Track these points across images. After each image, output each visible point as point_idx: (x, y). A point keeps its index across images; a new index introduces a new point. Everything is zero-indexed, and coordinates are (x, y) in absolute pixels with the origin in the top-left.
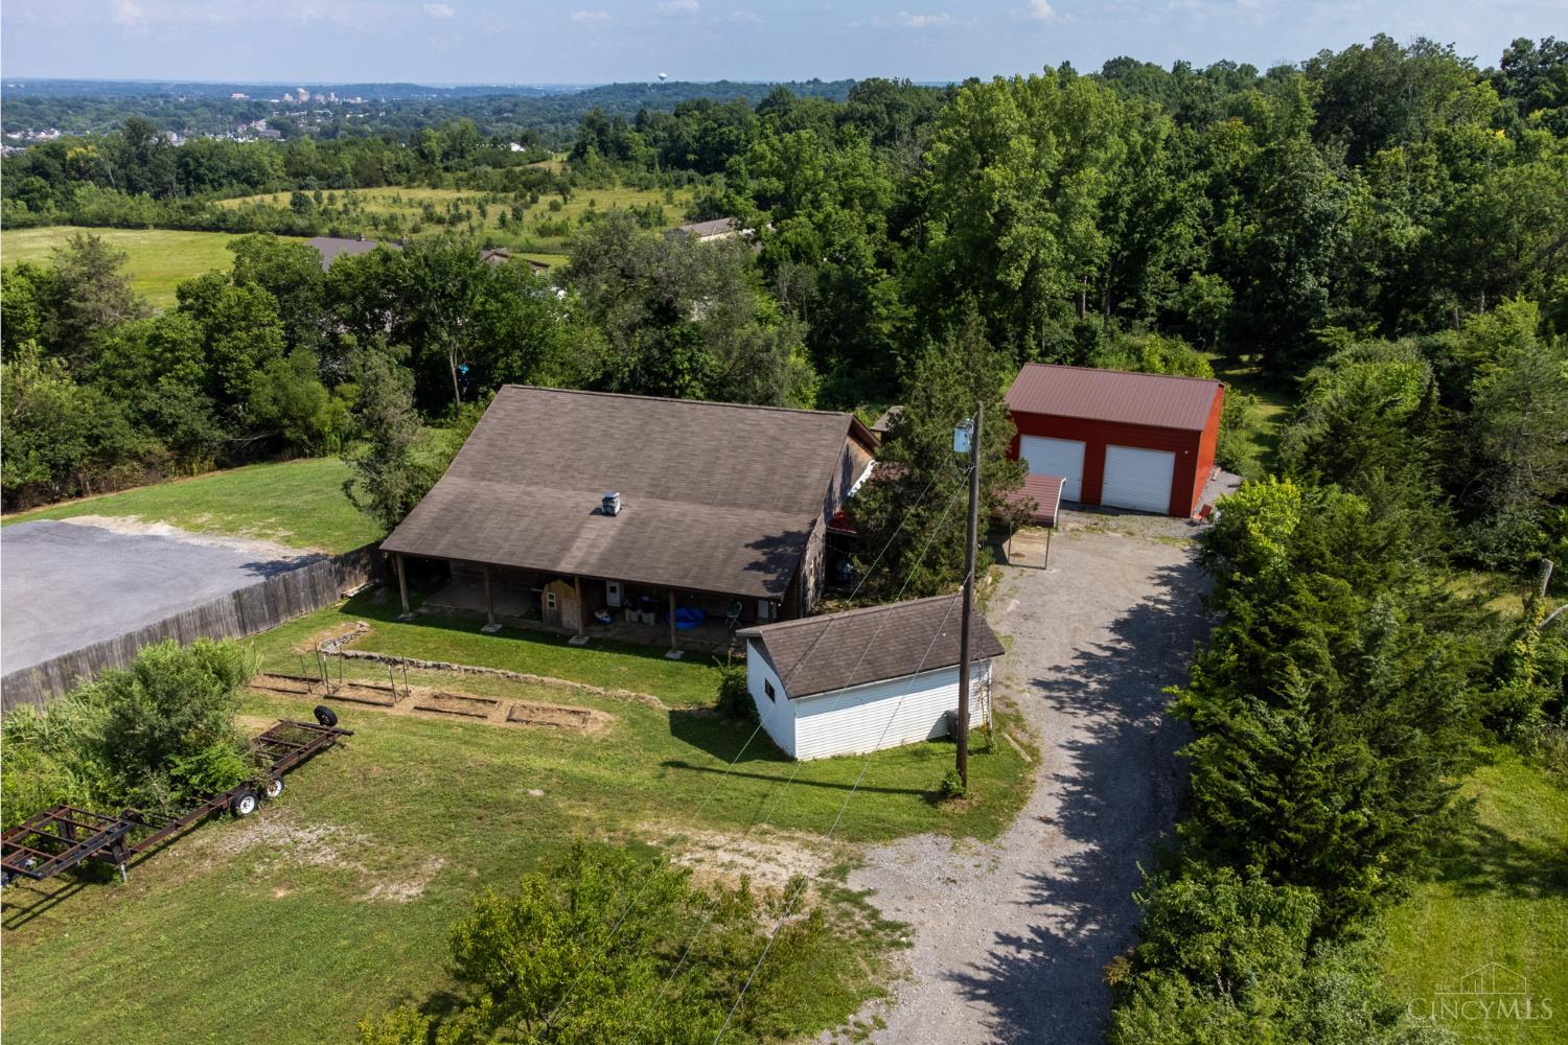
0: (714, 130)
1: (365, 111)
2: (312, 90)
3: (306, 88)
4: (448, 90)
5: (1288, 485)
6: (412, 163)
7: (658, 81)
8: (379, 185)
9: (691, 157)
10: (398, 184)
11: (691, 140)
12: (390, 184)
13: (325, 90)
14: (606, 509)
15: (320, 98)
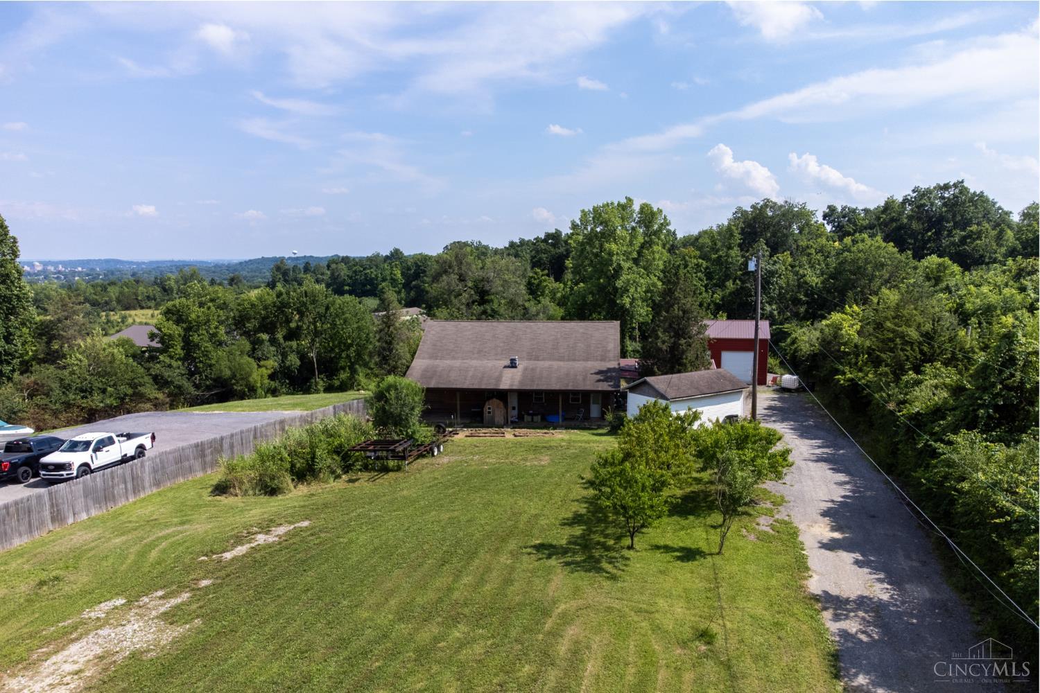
0: (361, 271)
1: (88, 275)
2: (45, 264)
3: (40, 262)
4: (144, 263)
5: (855, 308)
6: (158, 295)
7: (293, 256)
8: (135, 309)
9: (347, 288)
10: (150, 308)
11: (346, 278)
12: (142, 308)
13: (55, 264)
14: (513, 365)
15: (51, 268)
